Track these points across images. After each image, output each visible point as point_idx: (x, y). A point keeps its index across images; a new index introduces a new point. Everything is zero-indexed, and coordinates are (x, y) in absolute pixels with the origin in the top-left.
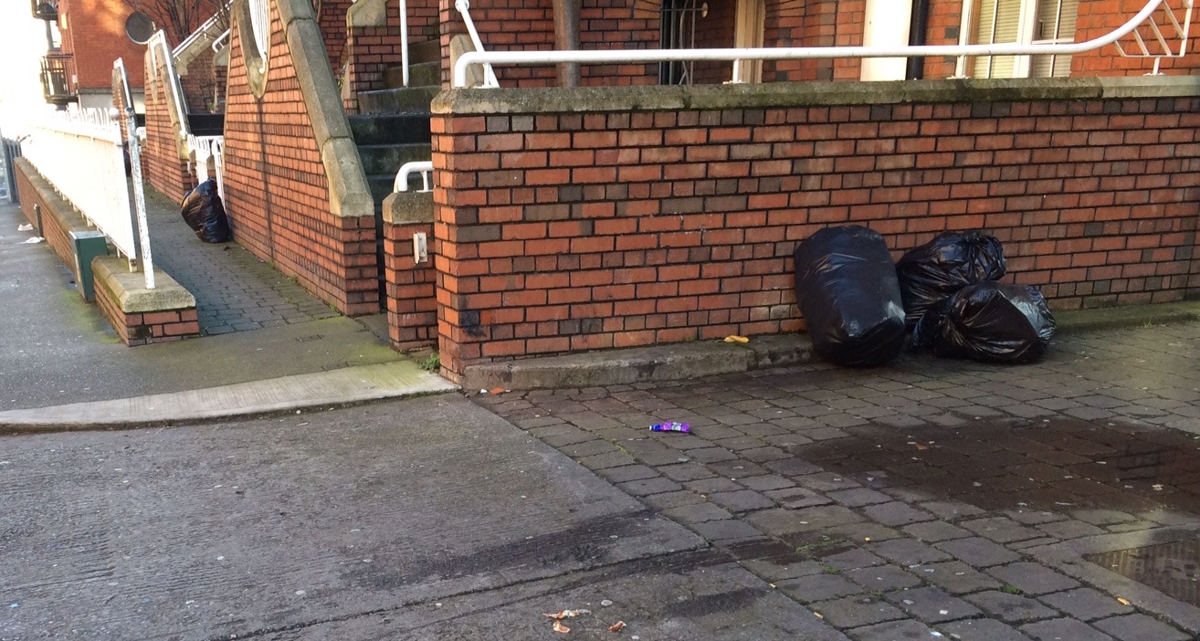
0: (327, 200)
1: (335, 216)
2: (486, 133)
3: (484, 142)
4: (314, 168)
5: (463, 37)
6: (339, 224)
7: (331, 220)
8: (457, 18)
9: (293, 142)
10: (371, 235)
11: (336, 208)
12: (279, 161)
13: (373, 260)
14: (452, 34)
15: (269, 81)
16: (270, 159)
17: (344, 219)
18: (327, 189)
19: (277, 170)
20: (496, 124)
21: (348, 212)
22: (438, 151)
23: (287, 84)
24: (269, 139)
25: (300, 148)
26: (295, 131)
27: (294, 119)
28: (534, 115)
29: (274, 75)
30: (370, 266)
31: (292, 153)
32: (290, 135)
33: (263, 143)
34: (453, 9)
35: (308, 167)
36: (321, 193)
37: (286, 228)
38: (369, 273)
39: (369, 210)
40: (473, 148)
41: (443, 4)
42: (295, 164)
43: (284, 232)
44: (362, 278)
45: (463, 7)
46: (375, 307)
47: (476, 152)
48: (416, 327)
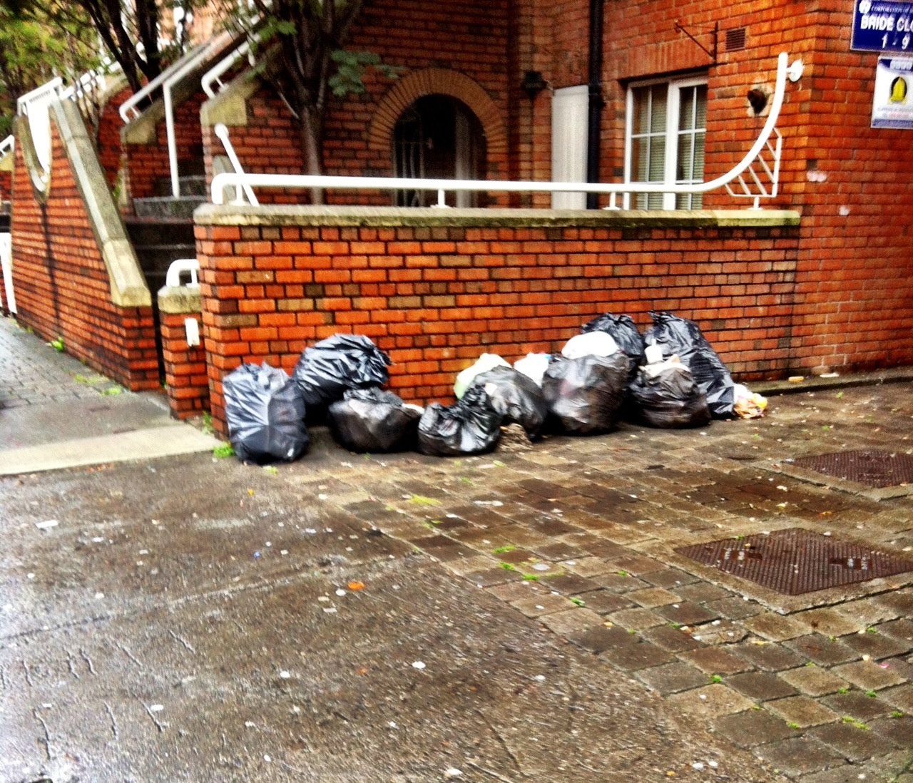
0: (108, 292)
1: (116, 306)
2: (241, 240)
3: (239, 247)
4: (97, 265)
5: (224, 159)
6: (120, 312)
7: (113, 309)
8: (217, 142)
10: (149, 322)
11: (116, 298)
12: (63, 258)
13: (153, 343)
14: (214, 155)
15: (52, 189)
16: (55, 256)
17: (126, 309)
18: (108, 284)
19: (62, 266)
20: (248, 234)
21: (128, 302)
22: (202, 253)
23: (69, 192)
24: (54, 238)
25: (83, 247)
26: (77, 231)
27: (76, 222)
28: (280, 228)
29: (56, 184)
30: (149, 348)
31: (75, 251)
32: (74, 236)
33: (48, 242)
34: (213, 135)
35: (90, 264)
36: (104, 286)
37: (73, 316)
38: (148, 354)
39: (147, 301)
40: (230, 251)
41: (205, 130)
42: (78, 261)
43: (71, 320)
44: (143, 358)
45: (222, 132)
46: (156, 383)
47: (233, 255)
48: (192, 398)
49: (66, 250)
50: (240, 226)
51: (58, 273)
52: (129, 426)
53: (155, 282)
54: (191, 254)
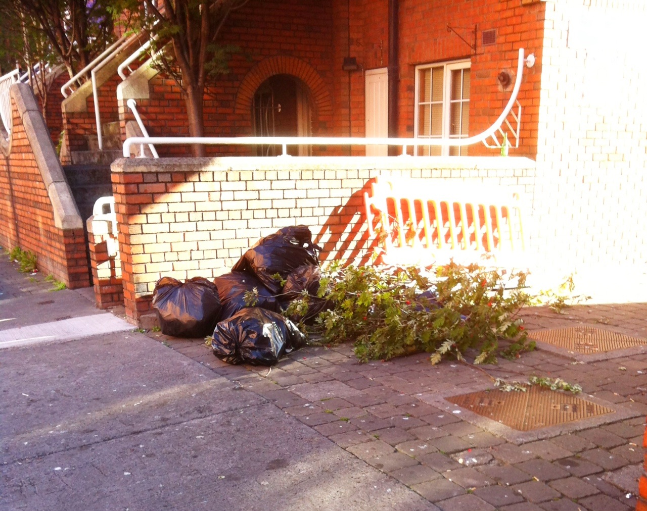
0: (53, 219)
1: (58, 229)
2: (143, 183)
3: (142, 188)
4: (44, 200)
5: (133, 122)
6: (61, 233)
7: (56, 231)
8: (128, 112)
9: (30, 184)
10: (81, 240)
11: (58, 223)
12: (21, 195)
13: (84, 255)
14: (127, 120)
15: (13, 147)
16: (16, 194)
17: (65, 231)
18: (53, 213)
19: (21, 201)
20: (149, 178)
21: (66, 226)
22: (116, 193)
23: (24, 149)
24: (14, 181)
25: (35, 188)
26: (31, 177)
27: (30, 170)
30: (81, 258)
31: (29, 190)
32: (29, 180)
33: (11, 184)
34: (126, 106)
35: (40, 199)
36: (50, 215)
37: (28, 236)
38: (81, 262)
39: (79, 224)
40: (136, 191)
41: (120, 103)
44: (77, 265)
45: (131, 104)
46: (87, 283)
47: (139, 193)
48: (112, 294)
49: (23, 189)
50: (143, 173)
51: (18, 206)
52: (68, 315)
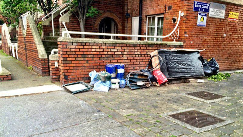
0: (38, 55)
1: (40, 58)
2: (68, 45)
3: (68, 46)
4: (35, 50)
5: (64, 28)
6: (40, 60)
7: (39, 59)
8: (63, 25)
9: (32, 45)
10: (47, 62)
11: (40, 57)
12: (29, 48)
13: (47, 66)
14: (62, 28)
15: (26, 34)
16: (27, 48)
17: (41, 59)
18: (38, 53)
19: (28, 50)
20: (70, 44)
22: (59, 48)
23: (30, 34)
24: (26, 44)
25: (33, 46)
26: (32, 43)
27: (31, 41)
28: (77, 43)
29: (27, 33)
30: (47, 67)
31: (31, 47)
32: (31, 43)
33: (25, 45)
34: (62, 24)
35: (34, 49)
36: (37, 54)
37: (30, 60)
38: (47, 68)
39: (46, 57)
40: (66, 47)
41: (60, 23)
42: (32, 49)
43: (30, 61)
44: (45, 69)
45: (64, 23)
46: (48, 75)
47: (66, 48)
48: (56, 78)
49: (29, 46)
50: (68, 42)
51: (27, 51)
52: (41, 84)
53: (48, 53)
54: (56, 48)
